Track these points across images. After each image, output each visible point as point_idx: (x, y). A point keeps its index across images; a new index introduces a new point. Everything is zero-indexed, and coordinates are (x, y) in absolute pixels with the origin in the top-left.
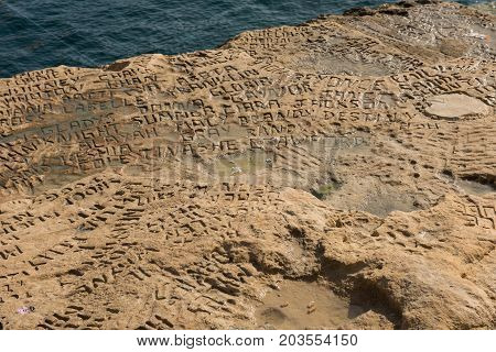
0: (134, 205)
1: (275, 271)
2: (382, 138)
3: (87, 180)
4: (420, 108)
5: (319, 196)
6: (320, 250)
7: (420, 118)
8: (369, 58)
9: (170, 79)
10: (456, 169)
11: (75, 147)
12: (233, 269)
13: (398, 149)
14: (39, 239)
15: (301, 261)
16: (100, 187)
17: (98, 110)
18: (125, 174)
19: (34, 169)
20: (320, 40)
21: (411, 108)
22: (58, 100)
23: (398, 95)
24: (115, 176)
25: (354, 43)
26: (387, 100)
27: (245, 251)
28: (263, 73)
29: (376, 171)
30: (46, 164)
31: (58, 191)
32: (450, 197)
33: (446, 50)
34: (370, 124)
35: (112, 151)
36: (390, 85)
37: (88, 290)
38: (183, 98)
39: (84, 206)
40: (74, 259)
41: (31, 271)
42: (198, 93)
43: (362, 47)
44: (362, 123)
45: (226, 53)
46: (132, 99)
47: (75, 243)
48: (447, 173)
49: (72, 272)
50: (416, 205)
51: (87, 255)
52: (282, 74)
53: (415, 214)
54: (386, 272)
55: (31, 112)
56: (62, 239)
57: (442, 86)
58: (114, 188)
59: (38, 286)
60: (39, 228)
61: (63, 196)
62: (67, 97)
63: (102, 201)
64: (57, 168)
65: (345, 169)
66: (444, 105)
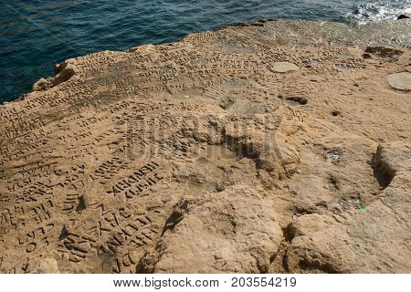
0: (141, 113)
1: (203, 141)
2: (252, 81)
3: (119, 102)
4: (269, 68)
5: (224, 108)
6: (223, 132)
7: (268, 73)
8: (246, 46)
9: (156, 56)
10: (284, 95)
11: (114, 87)
12: (185, 140)
13: (259, 86)
14: (99, 129)
15: (216, 137)
16: (125, 105)
17: (124, 71)
18: (137, 100)
19: (96, 97)
20: (224, 38)
21: (264, 68)
22: (105, 67)
23: (259, 62)
24: (132, 100)
25: (239, 39)
26: (254, 64)
27: (191, 132)
28: (198, 53)
29: (249, 96)
30: (101, 96)
31: (107, 107)
32: (281, 107)
33: (280, 42)
34: (246, 75)
35: (131, 88)
36: (255, 58)
37: (121, 151)
38: (162, 64)
39: (119, 114)
40: (115, 137)
41: (96, 142)
42: (169, 62)
43: (242, 40)
44: (243, 75)
45: (181, 44)
46: (139, 65)
47: (115, 130)
48: (280, 97)
49: (114, 143)
50: (266, 111)
51: (120, 135)
52: (207, 53)
53: (265, 115)
54: (253, 141)
55: (94, 72)
56: (109, 129)
57: (279, 58)
58: (132, 106)
59: (99, 149)
60: (99, 124)
61: (109, 110)
62: (110, 65)
63: (127, 111)
64: (106, 97)
65: (235, 96)
66: (279, 67)
